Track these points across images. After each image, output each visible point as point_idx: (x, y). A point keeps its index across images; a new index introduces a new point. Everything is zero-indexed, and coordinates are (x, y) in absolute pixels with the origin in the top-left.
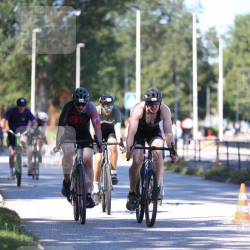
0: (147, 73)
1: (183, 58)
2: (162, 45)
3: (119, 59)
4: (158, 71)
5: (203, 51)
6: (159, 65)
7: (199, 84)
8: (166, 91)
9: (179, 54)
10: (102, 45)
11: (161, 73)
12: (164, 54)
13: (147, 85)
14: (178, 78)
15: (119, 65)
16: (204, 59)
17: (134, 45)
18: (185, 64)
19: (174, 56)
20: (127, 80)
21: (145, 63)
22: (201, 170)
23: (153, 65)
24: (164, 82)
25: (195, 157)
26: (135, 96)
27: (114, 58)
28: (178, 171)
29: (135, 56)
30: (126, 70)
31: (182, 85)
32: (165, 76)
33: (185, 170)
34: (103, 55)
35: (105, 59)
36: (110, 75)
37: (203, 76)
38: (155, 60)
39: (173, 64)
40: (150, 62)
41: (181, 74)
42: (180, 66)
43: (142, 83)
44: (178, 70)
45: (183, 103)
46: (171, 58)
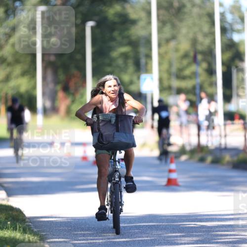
0: (166, 53)
1: (205, 35)
2: (181, 20)
3: (134, 38)
4: (177, 50)
5: (227, 26)
6: (179, 43)
7: (223, 64)
8: (187, 72)
9: (201, 30)
10: (114, 23)
11: (181, 53)
12: (184, 31)
13: (165, 66)
14: (199, 57)
15: (134, 44)
16: (228, 35)
17: (150, 23)
18: (207, 41)
19: (195, 33)
20: (143, 61)
21: (163, 42)
22: (227, 158)
23: (172, 44)
24: (185, 62)
25: (220, 144)
26: (152, 79)
27: (128, 37)
28: (202, 160)
29: (150, 35)
30: (143, 50)
31: (204, 65)
32: (185, 56)
33: (209, 159)
34: (116, 34)
35: (119, 39)
36: (125, 56)
37: (228, 55)
38: (174, 38)
39: (194, 42)
40: (168, 41)
41: (203, 53)
42: (202, 44)
43: (160, 64)
44: (199, 48)
45: (206, 85)
46: (191, 35)
